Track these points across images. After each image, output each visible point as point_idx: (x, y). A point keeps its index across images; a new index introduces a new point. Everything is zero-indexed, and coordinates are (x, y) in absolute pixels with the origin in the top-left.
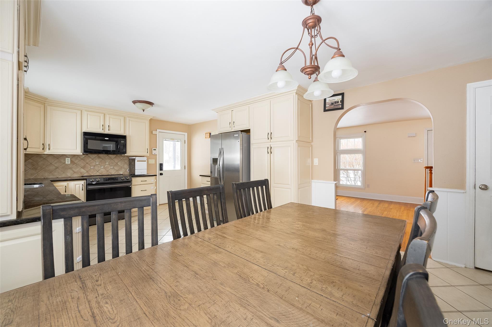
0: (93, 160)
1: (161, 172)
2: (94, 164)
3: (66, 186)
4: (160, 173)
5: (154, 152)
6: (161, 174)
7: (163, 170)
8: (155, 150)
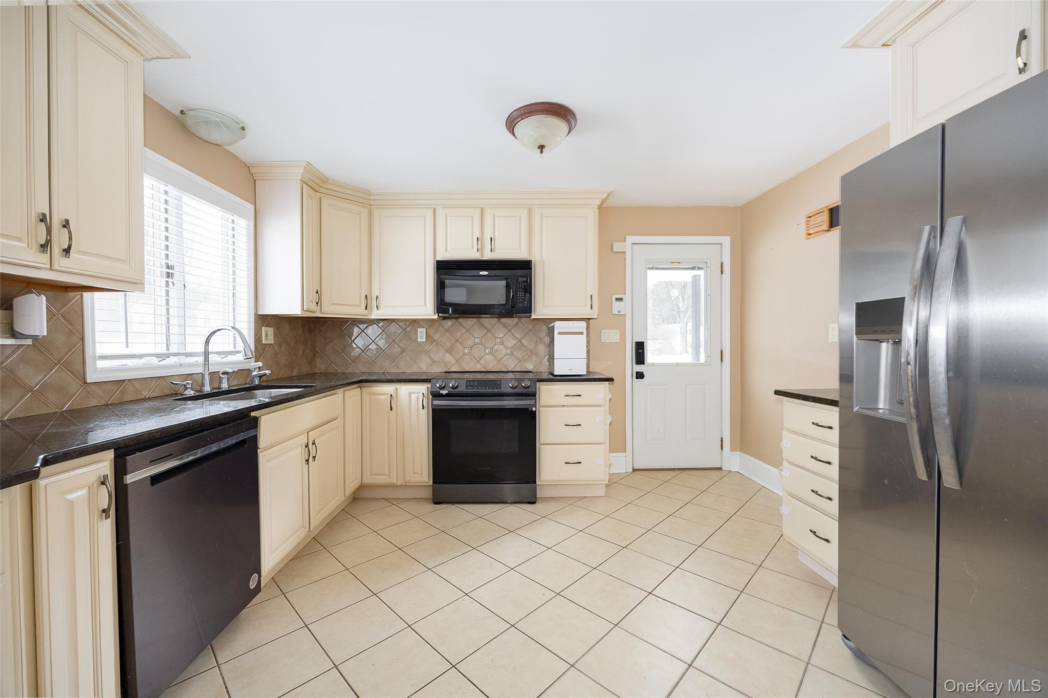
0: (468, 333)
1: (639, 368)
2: (470, 343)
3: (391, 395)
4: (637, 373)
5: (617, 306)
6: (640, 375)
7: (644, 364)
8: (620, 299)
